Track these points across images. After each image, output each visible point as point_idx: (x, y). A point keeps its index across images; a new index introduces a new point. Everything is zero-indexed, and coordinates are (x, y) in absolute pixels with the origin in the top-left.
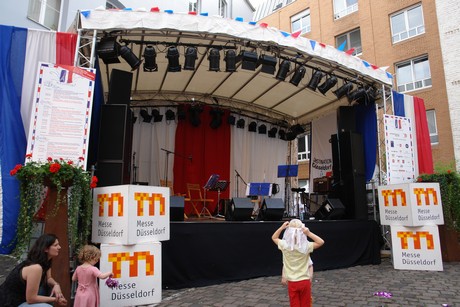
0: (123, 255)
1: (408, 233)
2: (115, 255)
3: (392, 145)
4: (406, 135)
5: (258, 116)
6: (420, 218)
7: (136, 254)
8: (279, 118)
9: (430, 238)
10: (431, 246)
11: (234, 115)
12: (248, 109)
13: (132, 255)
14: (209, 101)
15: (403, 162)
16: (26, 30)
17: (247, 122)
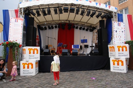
0: (26, 63)
1: (115, 60)
2: (24, 63)
3: (116, 32)
4: (122, 28)
5: (83, 25)
6: (119, 56)
7: (29, 63)
8: (90, 25)
9: (122, 62)
10: (123, 65)
11: (75, 25)
12: (80, 23)
13: (28, 63)
14: (68, 22)
15: (121, 37)
16: (8, 10)
17: (79, 27)
